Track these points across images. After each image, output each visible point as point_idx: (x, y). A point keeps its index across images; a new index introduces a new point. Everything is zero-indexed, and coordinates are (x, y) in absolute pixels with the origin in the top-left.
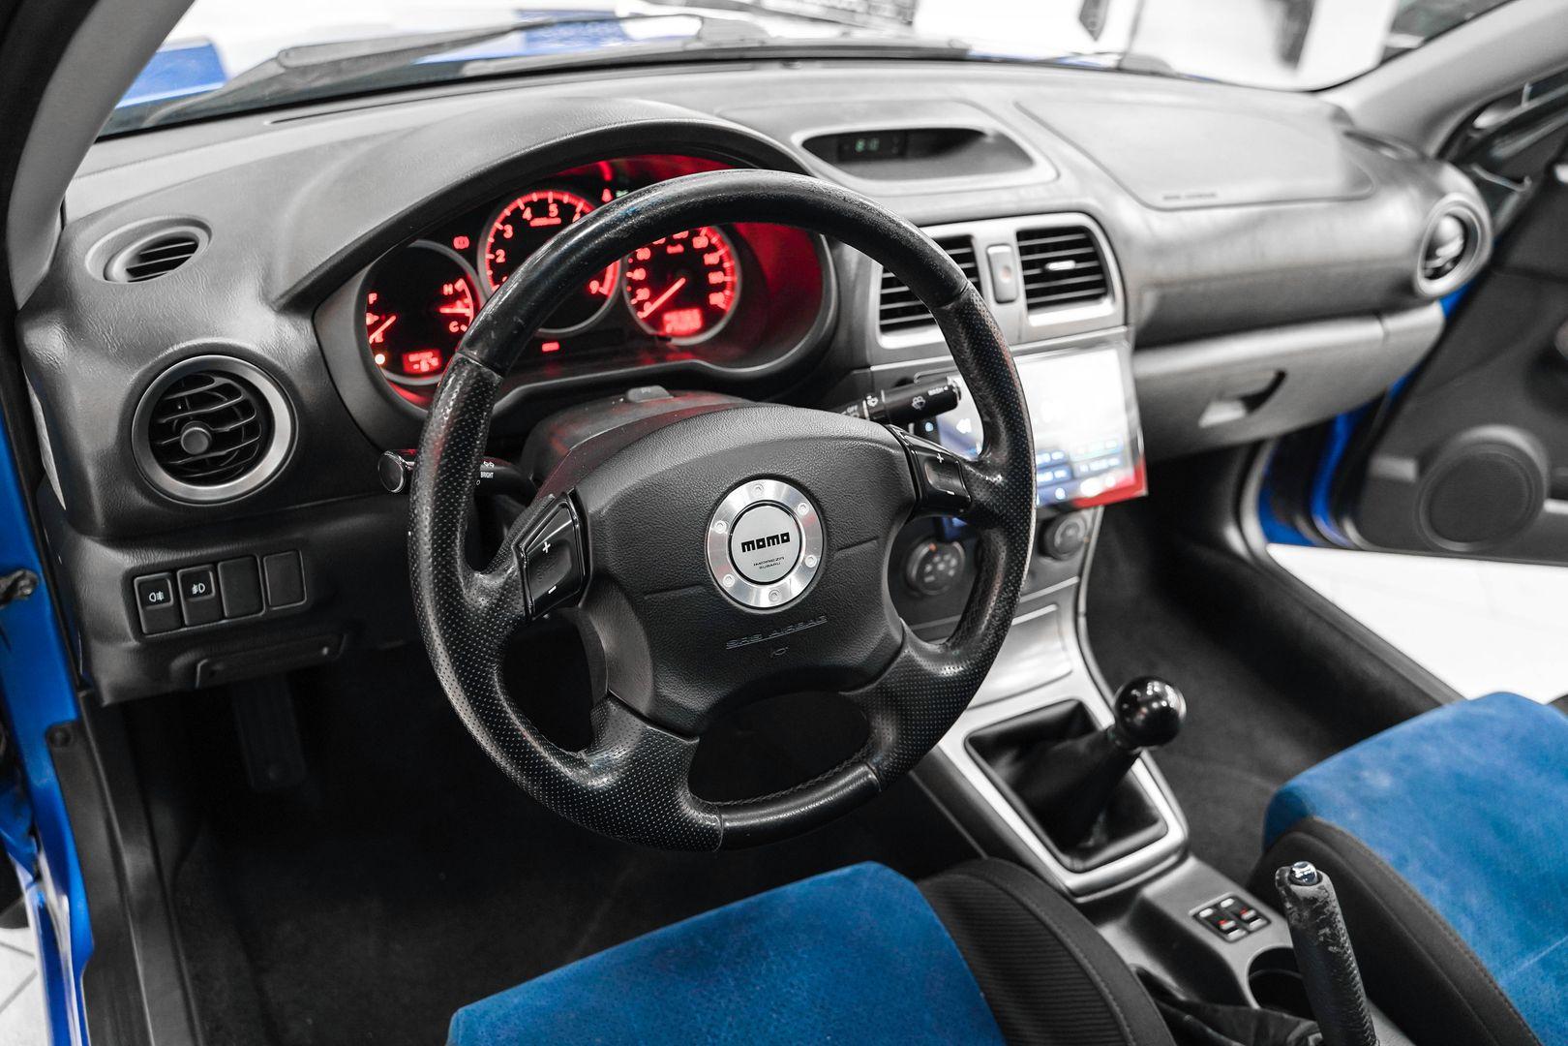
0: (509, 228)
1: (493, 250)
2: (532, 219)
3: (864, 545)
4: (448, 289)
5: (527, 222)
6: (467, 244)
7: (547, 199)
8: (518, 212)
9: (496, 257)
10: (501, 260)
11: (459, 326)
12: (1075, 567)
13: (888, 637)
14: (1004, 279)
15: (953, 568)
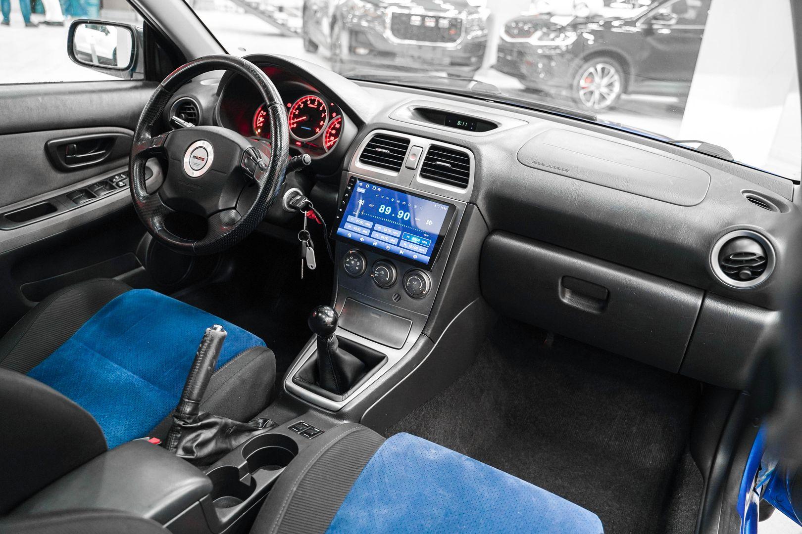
0: (302, 105)
1: (296, 110)
3: (221, 173)
5: (308, 104)
8: (307, 101)
10: (297, 113)
12: (426, 310)
13: (217, 205)
14: (411, 159)
15: (358, 266)
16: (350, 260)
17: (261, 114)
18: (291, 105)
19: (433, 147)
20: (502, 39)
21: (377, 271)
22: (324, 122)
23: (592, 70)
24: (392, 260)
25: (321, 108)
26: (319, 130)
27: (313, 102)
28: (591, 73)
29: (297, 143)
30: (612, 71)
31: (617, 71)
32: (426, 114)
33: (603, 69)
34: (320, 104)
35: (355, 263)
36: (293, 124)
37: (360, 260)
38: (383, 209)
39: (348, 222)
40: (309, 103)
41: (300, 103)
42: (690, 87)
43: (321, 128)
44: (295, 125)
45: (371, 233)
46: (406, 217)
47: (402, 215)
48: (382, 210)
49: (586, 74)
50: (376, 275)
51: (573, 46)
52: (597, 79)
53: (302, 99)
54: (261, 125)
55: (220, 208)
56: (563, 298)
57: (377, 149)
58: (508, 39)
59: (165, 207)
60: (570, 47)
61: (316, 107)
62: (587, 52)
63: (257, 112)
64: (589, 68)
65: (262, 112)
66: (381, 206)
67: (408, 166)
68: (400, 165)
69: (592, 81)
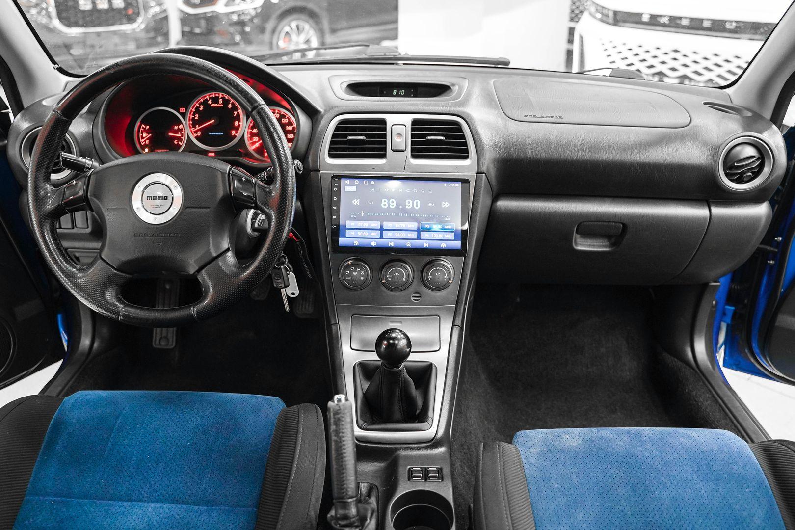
0: (202, 106)
1: (194, 114)
2: (211, 104)
3: (201, 209)
4: (176, 128)
5: (210, 105)
6: (184, 111)
7: (219, 97)
8: (206, 100)
9: (195, 117)
10: (196, 118)
11: (178, 142)
12: (453, 299)
13: (208, 252)
14: (397, 140)
15: (363, 276)
16: (351, 272)
17: (142, 129)
18: (184, 109)
19: (415, 122)
20: (181, 11)
21: (390, 275)
22: (239, 121)
23: (287, 29)
24: (404, 258)
25: (230, 106)
26: (236, 133)
27: (216, 100)
28: (287, 33)
29: (210, 154)
30: (307, 26)
31: (311, 26)
32: (358, 88)
33: (298, 27)
34: (226, 102)
35: (359, 274)
36: (196, 132)
37: (363, 268)
38: (386, 203)
39: (348, 229)
40: (210, 102)
41: (197, 105)
42: (397, 29)
43: (238, 130)
44: (199, 134)
45: (381, 235)
46: (417, 206)
47: (411, 204)
48: (385, 205)
49: (283, 35)
50: (389, 279)
51: (262, 9)
52: (294, 37)
53: (200, 100)
54: (147, 142)
55: (215, 255)
56: (577, 246)
57: (350, 138)
58: (191, 11)
59: (120, 275)
60: (259, 10)
61: (222, 105)
62: (279, 12)
63: (136, 128)
64: (283, 27)
65: (143, 126)
66: (383, 201)
67: (395, 148)
68: (385, 149)
69: (290, 40)
